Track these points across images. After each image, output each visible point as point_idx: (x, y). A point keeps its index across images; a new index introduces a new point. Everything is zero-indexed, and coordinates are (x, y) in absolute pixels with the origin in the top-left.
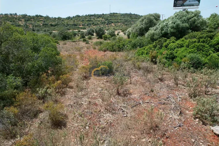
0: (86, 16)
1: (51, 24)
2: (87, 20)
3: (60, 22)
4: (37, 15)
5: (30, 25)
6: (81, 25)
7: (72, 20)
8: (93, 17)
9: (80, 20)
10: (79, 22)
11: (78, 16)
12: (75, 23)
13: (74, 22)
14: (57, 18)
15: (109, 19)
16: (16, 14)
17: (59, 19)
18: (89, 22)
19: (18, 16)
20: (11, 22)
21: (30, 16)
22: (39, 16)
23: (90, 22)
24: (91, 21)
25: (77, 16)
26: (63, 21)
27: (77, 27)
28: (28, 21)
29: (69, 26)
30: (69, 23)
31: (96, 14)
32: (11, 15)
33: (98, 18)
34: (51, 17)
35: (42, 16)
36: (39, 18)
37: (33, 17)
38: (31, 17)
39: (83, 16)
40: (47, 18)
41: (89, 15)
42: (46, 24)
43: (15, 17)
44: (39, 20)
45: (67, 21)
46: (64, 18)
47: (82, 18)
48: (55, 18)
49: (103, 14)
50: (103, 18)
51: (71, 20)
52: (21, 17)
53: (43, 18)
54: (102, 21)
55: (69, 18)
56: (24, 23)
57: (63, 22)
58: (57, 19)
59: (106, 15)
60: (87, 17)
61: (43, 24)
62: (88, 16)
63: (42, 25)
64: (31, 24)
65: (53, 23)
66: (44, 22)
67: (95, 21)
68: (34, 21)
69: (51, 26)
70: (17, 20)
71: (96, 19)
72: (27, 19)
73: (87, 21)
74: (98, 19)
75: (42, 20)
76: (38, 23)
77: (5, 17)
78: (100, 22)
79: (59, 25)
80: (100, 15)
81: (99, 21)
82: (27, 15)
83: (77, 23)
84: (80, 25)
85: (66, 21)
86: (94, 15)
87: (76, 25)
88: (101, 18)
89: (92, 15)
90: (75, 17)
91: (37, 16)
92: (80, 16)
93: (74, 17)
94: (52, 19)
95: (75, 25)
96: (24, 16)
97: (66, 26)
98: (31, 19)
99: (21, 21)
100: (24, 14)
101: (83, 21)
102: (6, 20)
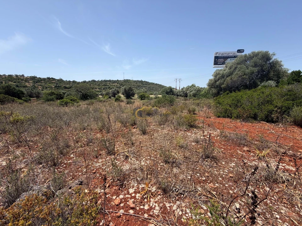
0: (102, 81)
1: (65, 86)
2: (103, 84)
4: (49, 77)
5: (39, 87)
6: (98, 88)
7: (88, 84)
10: (95, 86)
11: (94, 81)
15: (124, 84)
16: (23, 76)
17: (74, 82)
19: (25, 78)
20: (15, 82)
21: (40, 78)
22: (51, 79)
23: (106, 86)
24: (107, 85)
26: (78, 84)
28: (37, 82)
31: (111, 80)
32: (17, 76)
34: (65, 80)
35: (55, 79)
36: (51, 81)
37: (44, 79)
38: (42, 79)
39: (99, 81)
40: (61, 81)
41: (104, 80)
43: (22, 78)
45: (83, 84)
46: (80, 82)
48: (70, 81)
49: (118, 80)
50: (118, 84)
52: (29, 79)
53: (56, 81)
55: (85, 82)
56: (31, 84)
58: (71, 82)
61: (55, 86)
62: (103, 81)
63: (53, 87)
64: (40, 85)
65: (67, 86)
66: (57, 84)
68: (44, 82)
69: (65, 88)
70: (24, 81)
71: (111, 84)
74: (114, 84)
75: (54, 83)
76: (49, 85)
77: (8, 78)
80: (115, 81)
81: (114, 86)
82: (36, 77)
83: (94, 86)
84: (96, 89)
85: (81, 85)
86: (110, 81)
88: (116, 83)
89: (108, 81)
91: (49, 78)
92: (95, 81)
93: (89, 81)
94: (66, 82)
96: (33, 78)
98: (42, 81)
99: (28, 82)
100: (33, 76)
101: (99, 85)
102: (9, 80)
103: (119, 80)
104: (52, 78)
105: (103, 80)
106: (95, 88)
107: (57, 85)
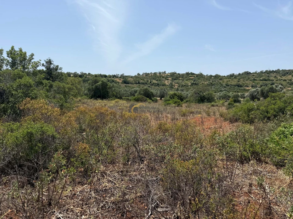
0: (262, 72)
2: (261, 79)
3: (217, 82)
4: (188, 72)
5: (176, 85)
6: (250, 85)
7: (236, 78)
8: (275, 74)
9: (249, 78)
10: (247, 82)
11: (247, 73)
12: (239, 83)
13: (239, 81)
14: (213, 76)
16: (165, 72)
17: (217, 76)
18: (264, 82)
19: (166, 74)
20: (157, 81)
21: (179, 74)
22: (189, 74)
24: (269, 80)
25: (245, 72)
26: (221, 79)
27: (242, 88)
28: (175, 80)
29: (229, 87)
30: (229, 83)
32: (160, 73)
33: (283, 75)
34: (205, 75)
35: (194, 74)
36: (190, 76)
37: (183, 75)
38: (181, 75)
39: (256, 73)
40: (200, 76)
41: (266, 71)
42: (195, 84)
43: (163, 75)
44: (188, 79)
45: (228, 80)
46: (225, 76)
47: (254, 76)
48: (211, 76)
51: (234, 79)
52: (169, 75)
53: (194, 77)
54: (291, 80)
55: (232, 76)
56: (170, 82)
57: (221, 81)
58: (213, 77)
60: (264, 74)
61: (191, 84)
62: (264, 73)
63: (190, 84)
64: (178, 83)
65: (206, 83)
66: (195, 81)
67: (277, 80)
68: (182, 79)
70: (164, 79)
71: (279, 78)
72: (174, 78)
73: (261, 80)
74: (284, 78)
75: (192, 79)
76: (186, 82)
77: (153, 76)
78: (288, 81)
79: (213, 85)
81: (285, 80)
82: (176, 73)
83: (244, 83)
84: (247, 87)
85: (225, 80)
86: (278, 72)
87: (241, 86)
88: (291, 76)
89: (273, 72)
90: (243, 74)
91: (188, 74)
92: (250, 73)
93: (239, 74)
94: (206, 77)
95: (238, 86)
96: (173, 74)
97: (225, 87)
98: (180, 77)
99: (168, 80)
100: (173, 72)
101: (254, 80)
102: (153, 79)
104: (191, 73)
105: (264, 71)
106: (245, 85)
107: (194, 82)
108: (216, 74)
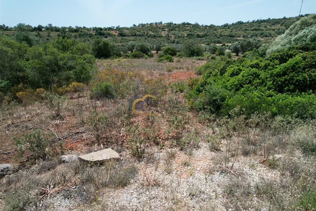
0: (253, 22)
1: (198, 34)
2: (252, 28)
3: (211, 32)
4: (185, 23)
5: (172, 36)
6: (242, 36)
7: (230, 29)
8: (265, 23)
9: (241, 29)
10: (239, 32)
11: (240, 23)
12: (232, 33)
13: (232, 32)
14: (208, 26)
16: (161, 23)
17: (212, 27)
18: (255, 31)
19: (162, 25)
20: (153, 32)
21: (175, 24)
22: (186, 24)
23: (257, 32)
24: (259, 30)
25: (238, 22)
26: (215, 30)
27: (234, 39)
28: (171, 30)
29: (223, 37)
30: (223, 34)
31: (271, 19)
32: (156, 24)
33: (272, 25)
34: (201, 25)
35: (190, 24)
36: (186, 27)
37: (178, 26)
38: (177, 25)
39: (248, 22)
40: (196, 26)
41: (258, 21)
42: (191, 35)
43: (160, 26)
44: (185, 29)
45: (222, 30)
46: (219, 26)
47: (246, 25)
48: (206, 26)
49: (285, 18)
50: (281, 25)
51: (228, 30)
52: (165, 26)
53: (190, 27)
54: (279, 29)
55: (226, 26)
56: (166, 33)
57: (215, 32)
58: (208, 28)
59: (290, 18)
60: (255, 24)
61: (187, 35)
62: (256, 22)
63: (186, 35)
64: (174, 34)
65: (201, 34)
66: (190, 31)
67: (266, 30)
68: (178, 30)
69: (198, 37)
70: (160, 30)
71: (269, 27)
72: (171, 28)
73: (252, 30)
74: (273, 27)
75: (188, 30)
76: (183, 33)
77: (149, 27)
78: (276, 31)
79: (208, 36)
80: (279, 19)
81: (274, 30)
82: (172, 23)
83: (236, 33)
84: (239, 37)
85: (219, 31)
86: (268, 21)
87: (233, 37)
88: (279, 25)
89: (264, 21)
90: (236, 24)
91: (184, 24)
92: (243, 22)
93: (233, 24)
94: (201, 27)
95: (231, 37)
96: (169, 25)
97: (218, 38)
98: (176, 28)
99: (164, 31)
100: (170, 22)
101: (246, 30)
102: (150, 30)
103: (287, 17)
104: (187, 23)
105: (256, 20)
106: (237, 35)
107: (190, 33)
108: (211, 24)
